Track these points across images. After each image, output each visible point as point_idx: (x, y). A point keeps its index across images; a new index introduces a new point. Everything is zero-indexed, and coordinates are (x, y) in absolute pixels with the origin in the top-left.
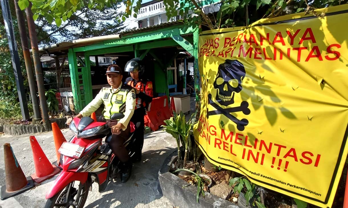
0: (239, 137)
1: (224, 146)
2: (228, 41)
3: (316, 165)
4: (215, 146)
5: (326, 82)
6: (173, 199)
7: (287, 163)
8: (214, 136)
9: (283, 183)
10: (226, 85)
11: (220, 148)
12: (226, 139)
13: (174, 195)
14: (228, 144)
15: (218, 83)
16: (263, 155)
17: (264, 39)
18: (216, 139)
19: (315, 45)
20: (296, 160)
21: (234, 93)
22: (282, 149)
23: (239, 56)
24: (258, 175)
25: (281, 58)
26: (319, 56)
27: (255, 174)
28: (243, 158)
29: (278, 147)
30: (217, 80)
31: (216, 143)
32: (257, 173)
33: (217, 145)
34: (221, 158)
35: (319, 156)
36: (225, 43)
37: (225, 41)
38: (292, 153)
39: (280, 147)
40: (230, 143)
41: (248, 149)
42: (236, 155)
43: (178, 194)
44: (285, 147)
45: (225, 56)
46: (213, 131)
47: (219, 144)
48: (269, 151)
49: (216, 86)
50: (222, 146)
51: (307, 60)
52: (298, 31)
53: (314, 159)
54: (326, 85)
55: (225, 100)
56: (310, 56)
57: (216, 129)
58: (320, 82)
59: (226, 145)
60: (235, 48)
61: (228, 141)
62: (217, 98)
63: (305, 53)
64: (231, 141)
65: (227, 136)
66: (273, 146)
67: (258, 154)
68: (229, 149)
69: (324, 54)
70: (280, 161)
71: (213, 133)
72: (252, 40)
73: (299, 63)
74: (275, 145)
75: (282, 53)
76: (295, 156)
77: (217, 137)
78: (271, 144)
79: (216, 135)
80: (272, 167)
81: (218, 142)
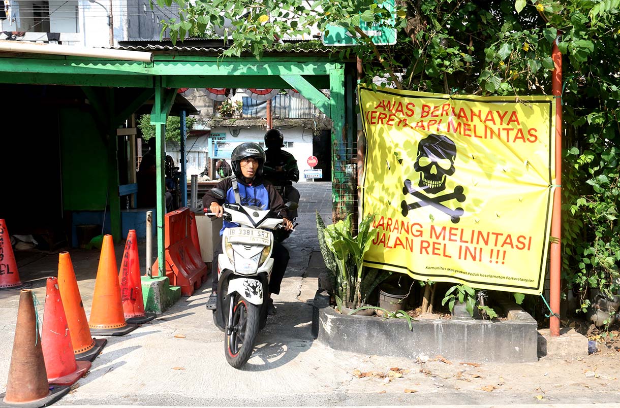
0: (453, 232)
1: (434, 248)
2: (426, 109)
3: (529, 249)
4: (421, 253)
5: (529, 163)
6: (365, 346)
7: (505, 252)
8: (420, 237)
9: (502, 278)
10: (434, 166)
11: (428, 253)
12: (437, 238)
13: (367, 339)
14: (440, 244)
15: (421, 165)
16: (481, 249)
17: (475, 115)
18: (422, 242)
19: (519, 127)
20: (513, 247)
21: (445, 176)
22: (499, 236)
23: (448, 131)
24: (478, 275)
25: (492, 137)
26: (523, 137)
27: (474, 274)
28: (460, 258)
29: (495, 236)
30: (420, 160)
31: (422, 247)
32: (476, 273)
33: (424, 250)
34: (430, 268)
35: (530, 238)
36: (423, 111)
37: (423, 109)
38: (508, 241)
39: (497, 235)
40: (443, 243)
41: (464, 245)
42: (450, 257)
43: (375, 334)
44: (502, 235)
45: (426, 129)
46: (417, 231)
47: (426, 248)
48: (486, 243)
49: (418, 167)
50: (430, 250)
51: (514, 141)
52: (506, 112)
53: (526, 242)
54: (529, 166)
55: (433, 186)
56: (516, 137)
57: (421, 227)
58: (526, 162)
59: (436, 246)
60: (441, 120)
61: (440, 240)
62: (421, 184)
63: (513, 134)
64: (444, 239)
65: (438, 235)
66: (491, 235)
67: (475, 248)
68: (441, 252)
69: (527, 136)
70: (498, 251)
71: (419, 233)
72: (462, 114)
73: (508, 143)
74: (493, 233)
75: (492, 132)
76: (511, 243)
77: (423, 239)
78: (489, 233)
79: (422, 236)
80: (491, 262)
81: (425, 245)
